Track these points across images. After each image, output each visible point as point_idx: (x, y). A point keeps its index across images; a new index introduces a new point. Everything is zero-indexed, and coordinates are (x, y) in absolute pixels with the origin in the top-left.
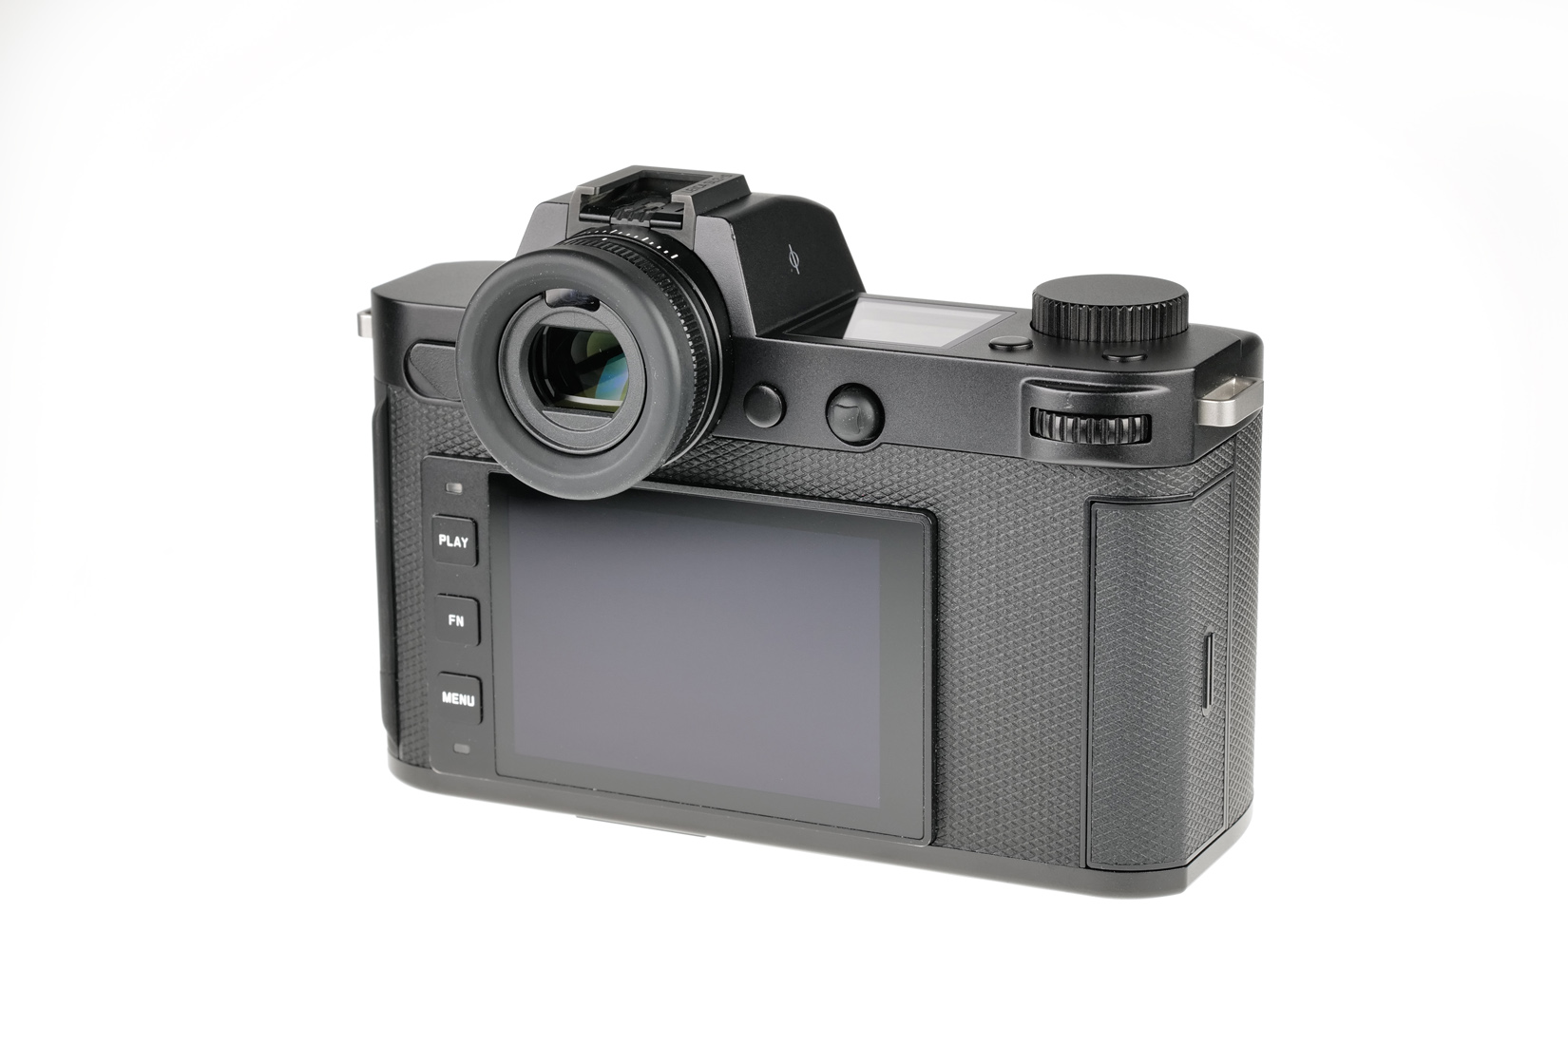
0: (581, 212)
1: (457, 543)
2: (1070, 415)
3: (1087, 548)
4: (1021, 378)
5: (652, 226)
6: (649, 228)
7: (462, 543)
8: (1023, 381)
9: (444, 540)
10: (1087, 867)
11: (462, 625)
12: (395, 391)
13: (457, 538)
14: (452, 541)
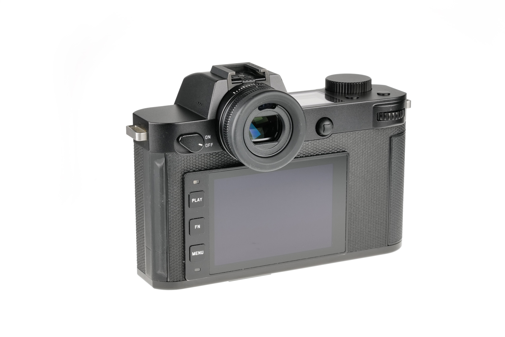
0: (232, 81)
1: (198, 200)
2: (393, 112)
3: (390, 151)
4: (373, 105)
5: (256, 81)
6: (255, 82)
7: (200, 200)
8: (374, 105)
9: (194, 200)
10: (388, 245)
11: (199, 228)
12: (170, 155)
13: (198, 199)
14: (197, 200)
